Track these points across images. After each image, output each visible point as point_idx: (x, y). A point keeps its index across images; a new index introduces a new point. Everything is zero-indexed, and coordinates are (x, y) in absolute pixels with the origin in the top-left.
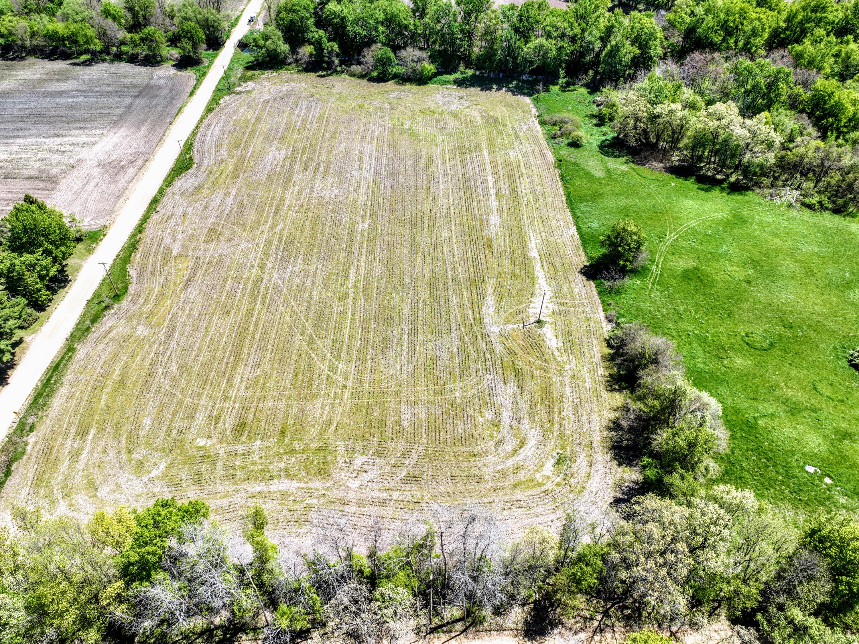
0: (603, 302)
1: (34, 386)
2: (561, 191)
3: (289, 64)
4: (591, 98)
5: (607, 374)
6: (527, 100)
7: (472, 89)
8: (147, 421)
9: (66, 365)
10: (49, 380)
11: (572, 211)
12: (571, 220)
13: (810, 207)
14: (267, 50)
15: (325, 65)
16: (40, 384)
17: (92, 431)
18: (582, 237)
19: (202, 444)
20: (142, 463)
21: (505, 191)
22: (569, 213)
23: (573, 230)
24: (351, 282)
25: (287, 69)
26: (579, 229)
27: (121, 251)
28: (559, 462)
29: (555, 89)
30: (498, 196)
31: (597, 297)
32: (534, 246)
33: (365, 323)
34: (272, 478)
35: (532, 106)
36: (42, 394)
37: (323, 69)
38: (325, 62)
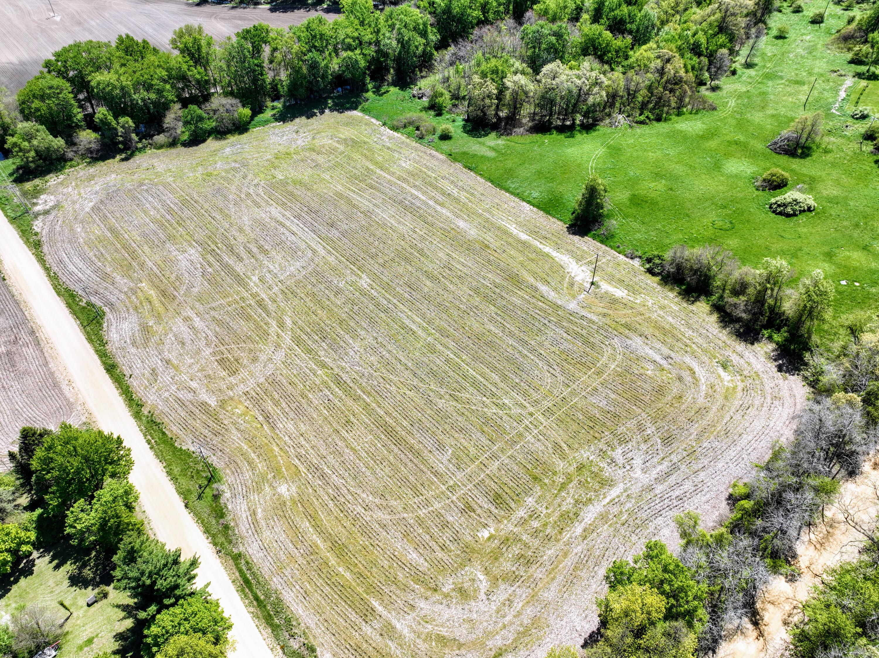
0: (611, 247)
1: (249, 616)
2: (482, 180)
3: (71, 160)
4: (407, 93)
5: (675, 294)
6: (356, 114)
7: (297, 120)
8: (413, 556)
9: (253, 574)
10: (257, 599)
11: (507, 190)
12: (516, 200)
13: (642, 123)
14: (36, 151)
15: (120, 146)
16: (252, 609)
17: (374, 603)
18: (538, 207)
19: (486, 535)
20: (460, 589)
21: (440, 197)
22: (507, 194)
23: (527, 207)
24: (420, 332)
25: (71, 167)
26: (529, 202)
27: (145, 436)
28: (724, 367)
29: (370, 95)
30: (442, 205)
31: (604, 247)
32: (516, 231)
33: (475, 358)
34: (576, 515)
35: (367, 117)
36: (270, 615)
37: (121, 151)
38: (120, 142)
